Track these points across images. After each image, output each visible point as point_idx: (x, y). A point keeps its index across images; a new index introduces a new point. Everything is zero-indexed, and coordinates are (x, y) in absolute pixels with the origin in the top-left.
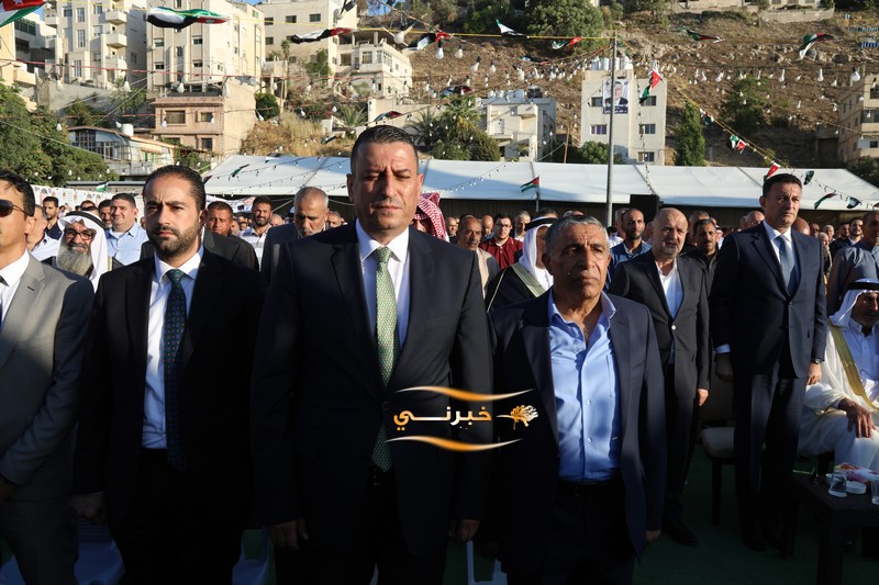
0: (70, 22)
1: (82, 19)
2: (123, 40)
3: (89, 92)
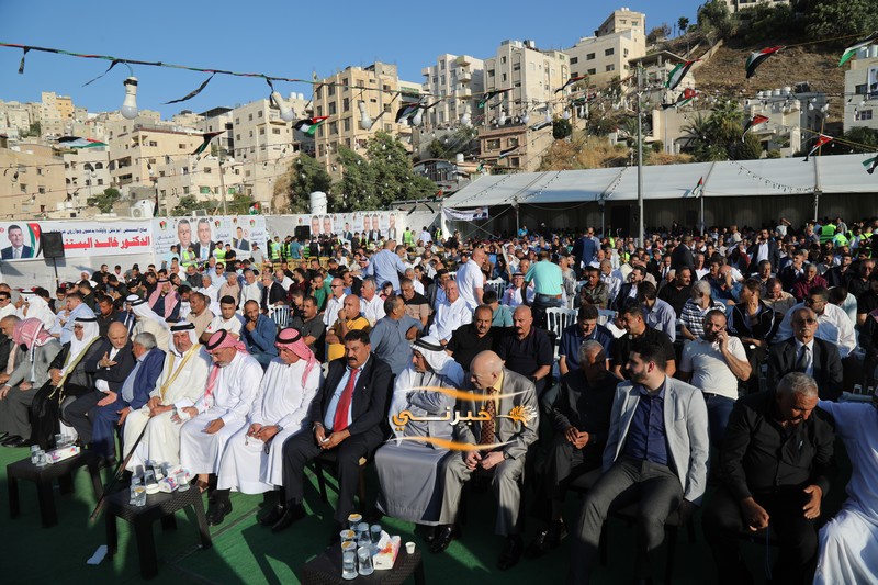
0: (436, 87)
1: (444, 83)
2: (468, 92)
3: (442, 133)
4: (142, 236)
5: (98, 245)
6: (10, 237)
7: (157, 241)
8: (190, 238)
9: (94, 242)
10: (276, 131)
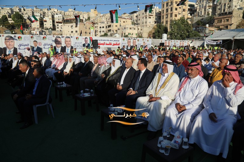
2: (211, 5)
3: (201, 18)
4: (118, 42)
5: (107, 44)
6: (85, 40)
7: (122, 44)
8: (130, 44)
9: (106, 43)
10: (150, 18)
